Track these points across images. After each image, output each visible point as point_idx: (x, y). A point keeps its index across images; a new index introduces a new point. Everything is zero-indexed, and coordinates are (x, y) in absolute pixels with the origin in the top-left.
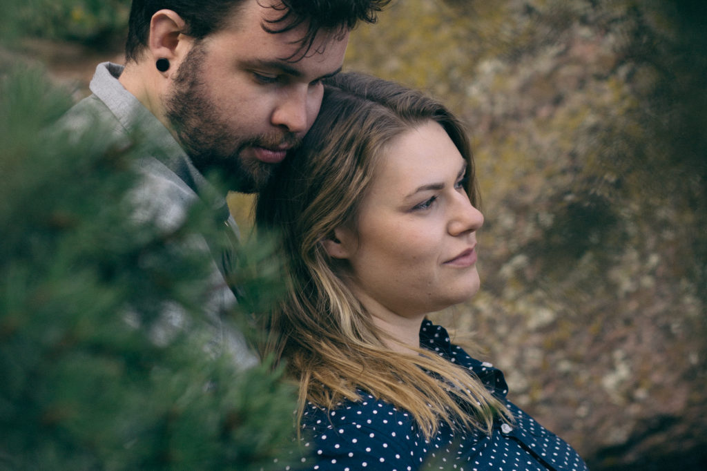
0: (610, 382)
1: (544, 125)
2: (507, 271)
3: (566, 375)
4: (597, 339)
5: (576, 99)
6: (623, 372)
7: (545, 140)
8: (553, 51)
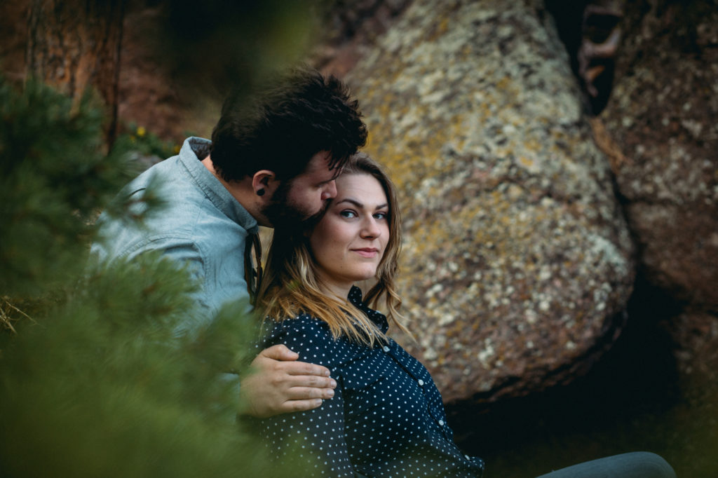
0: (482, 356)
1: (456, 215)
2: (430, 293)
3: (458, 352)
4: (476, 332)
5: (474, 202)
6: (490, 351)
7: (455, 223)
8: (462, 175)
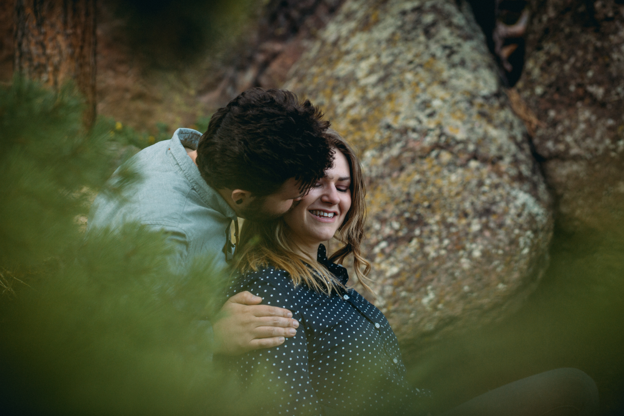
0: (425, 301)
1: (395, 181)
2: (377, 250)
3: (404, 298)
4: (419, 280)
5: (411, 168)
6: (431, 296)
